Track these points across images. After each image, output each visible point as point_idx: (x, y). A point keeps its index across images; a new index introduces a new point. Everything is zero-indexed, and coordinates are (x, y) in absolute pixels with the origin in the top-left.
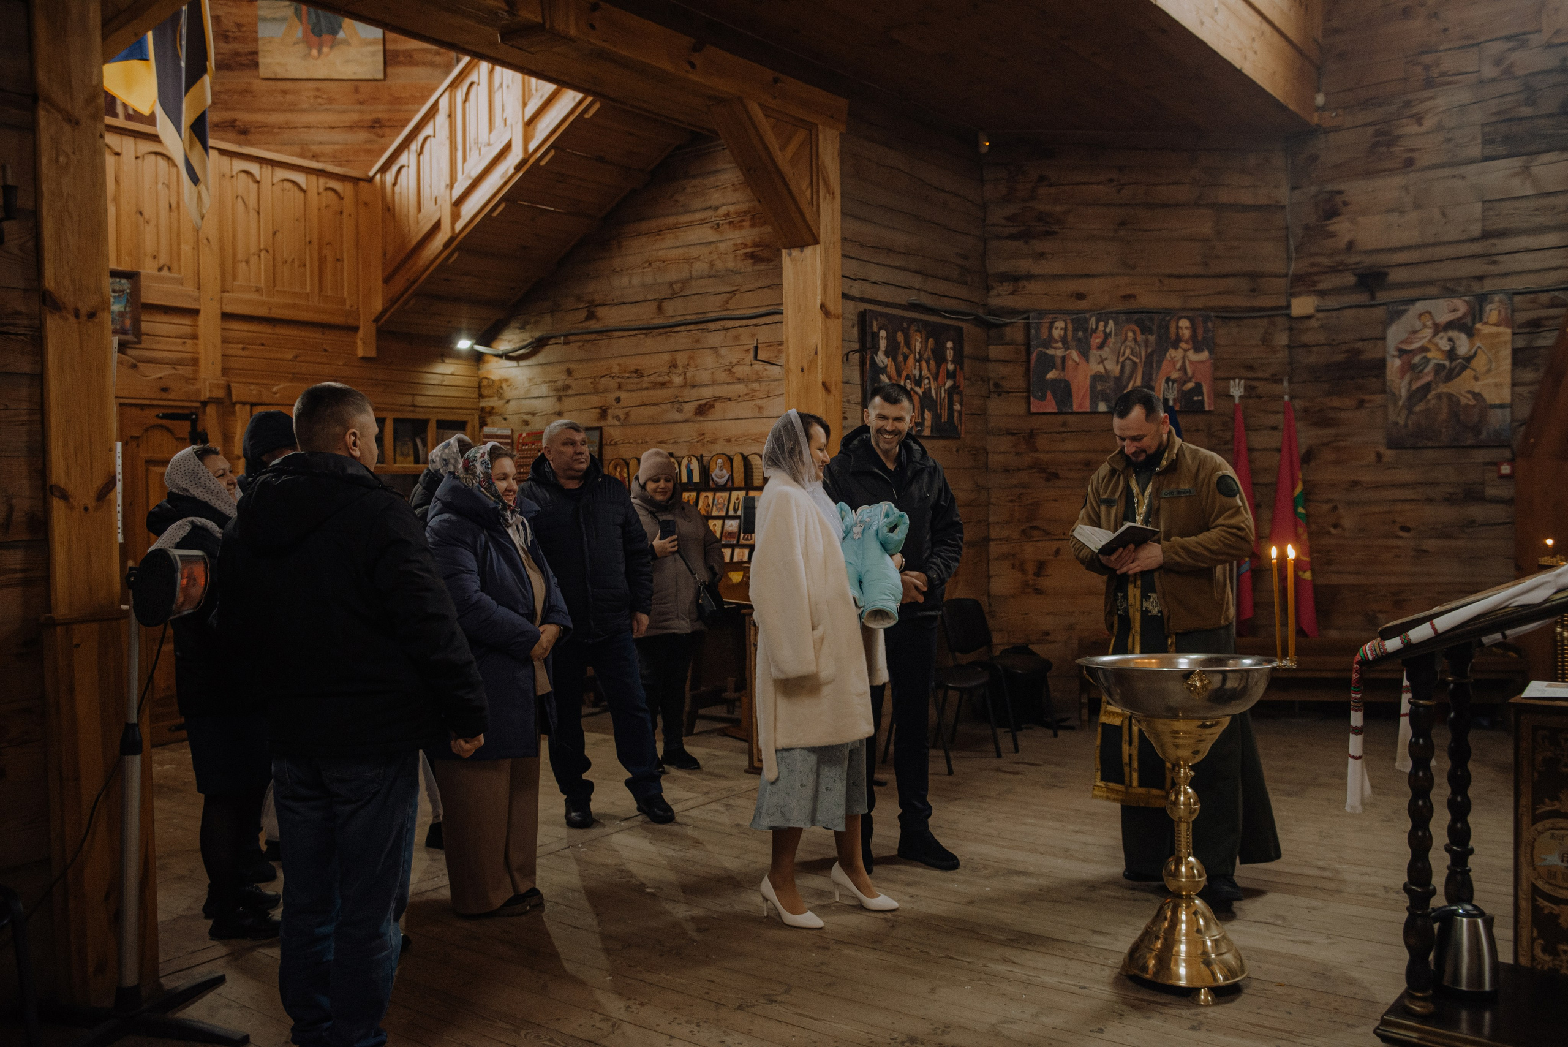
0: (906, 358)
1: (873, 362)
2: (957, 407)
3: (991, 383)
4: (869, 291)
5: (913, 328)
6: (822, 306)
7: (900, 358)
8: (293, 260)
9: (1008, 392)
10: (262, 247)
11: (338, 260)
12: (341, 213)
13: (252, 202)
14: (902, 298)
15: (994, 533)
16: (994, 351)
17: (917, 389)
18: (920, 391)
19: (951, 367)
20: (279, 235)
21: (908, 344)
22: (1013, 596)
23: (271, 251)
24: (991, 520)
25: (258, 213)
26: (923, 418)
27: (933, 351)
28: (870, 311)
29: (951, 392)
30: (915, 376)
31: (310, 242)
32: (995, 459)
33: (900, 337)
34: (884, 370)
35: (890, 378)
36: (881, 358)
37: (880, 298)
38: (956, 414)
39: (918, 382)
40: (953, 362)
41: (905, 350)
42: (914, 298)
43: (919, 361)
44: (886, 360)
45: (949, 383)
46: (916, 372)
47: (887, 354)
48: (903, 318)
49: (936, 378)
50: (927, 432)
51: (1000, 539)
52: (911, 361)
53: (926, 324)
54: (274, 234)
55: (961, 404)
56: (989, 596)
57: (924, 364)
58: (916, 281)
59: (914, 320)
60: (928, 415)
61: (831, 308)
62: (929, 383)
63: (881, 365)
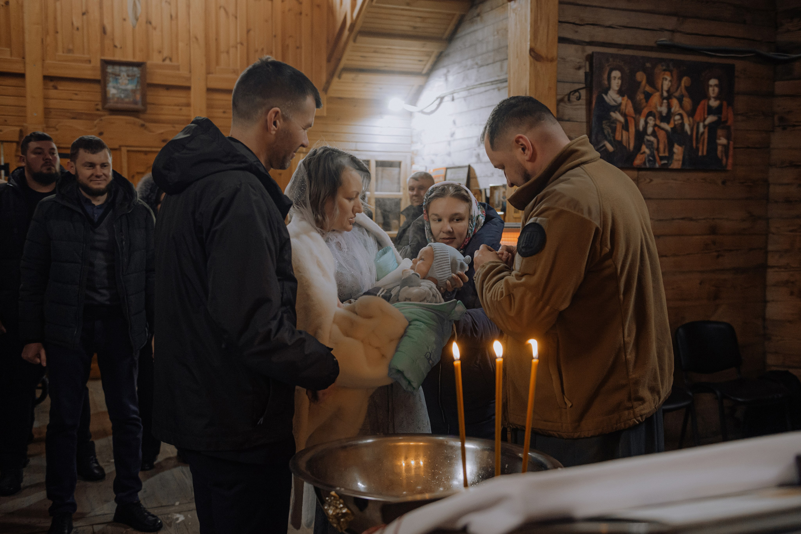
0: (648, 96)
1: (601, 101)
2: (723, 141)
3: (776, 118)
4: (600, 35)
6: (532, 50)
7: (640, 96)
8: (263, 50)
9: (794, 126)
10: (239, 40)
11: (298, 48)
12: (301, 13)
13: (231, 10)
14: (643, 38)
15: (772, 261)
16: (780, 87)
17: (664, 125)
18: (668, 127)
19: (714, 103)
20: (252, 33)
21: (651, 82)
22: (790, 322)
23: (245, 44)
24: (770, 248)
25: (236, 18)
26: (671, 153)
27: (687, 88)
28: (598, 53)
29: (712, 128)
30: (660, 113)
31: (275, 36)
32: (776, 191)
33: (641, 76)
34: (617, 108)
35: (624, 115)
36: (612, 97)
37: (616, 41)
38: (720, 148)
39: (667, 118)
40: (716, 98)
41: (648, 89)
42: (664, 38)
43: (669, 98)
44: (619, 99)
45: (710, 119)
46: (664, 110)
47: (621, 92)
48: (649, 59)
49: (692, 114)
50: (676, 165)
51: (779, 267)
52: (655, 99)
53: (678, 64)
54: (248, 31)
55: (728, 138)
56: (764, 319)
57: (675, 102)
58: (671, 23)
59: (661, 60)
60: (678, 149)
61: (543, 52)
62: (682, 118)
63: (613, 103)
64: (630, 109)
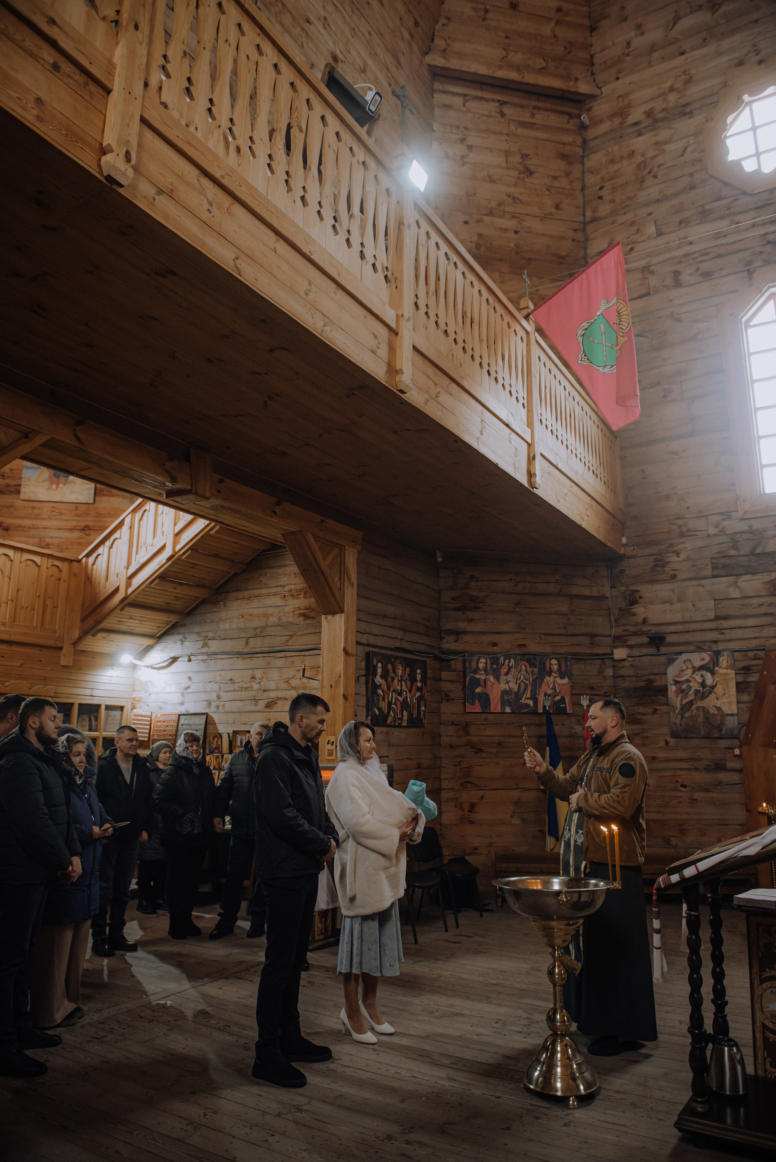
0: (393, 679)
1: (373, 681)
2: (423, 708)
3: (443, 694)
4: (372, 640)
5: (398, 661)
6: (344, 649)
7: (390, 680)
8: (27, 607)
9: (453, 700)
10: (10, 598)
11: (55, 607)
12: (60, 579)
13: (7, 572)
14: (391, 644)
15: (444, 785)
16: (444, 675)
17: (399, 698)
18: (401, 699)
19: (419, 684)
20: (20, 592)
21: (394, 671)
22: (455, 825)
23: (14, 601)
24: (442, 777)
25: (10, 578)
26: (403, 716)
27: (408, 675)
28: (372, 652)
29: (419, 699)
30: (398, 690)
31: (39, 596)
32: (445, 740)
33: (390, 667)
34: (379, 687)
35: (383, 691)
36: (378, 680)
37: (379, 644)
38: (422, 712)
39: (400, 694)
40: (420, 682)
41: (393, 675)
42: (398, 644)
43: (401, 681)
44: (381, 681)
45: (418, 694)
46: (399, 688)
47: (382, 677)
48: (392, 656)
49: (410, 691)
50: (405, 724)
51: (449, 789)
52: (396, 681)
53: (405, 659)
54: (18, 591)
55: (425, 707)
56: (441, 824)
57: (404, 683)
58: (400, 634)
59: (397, 658)
60: (405, 713)
61: (350, 650)
62: (406, 694)
63: (378, 684)
64: (385, 687)
